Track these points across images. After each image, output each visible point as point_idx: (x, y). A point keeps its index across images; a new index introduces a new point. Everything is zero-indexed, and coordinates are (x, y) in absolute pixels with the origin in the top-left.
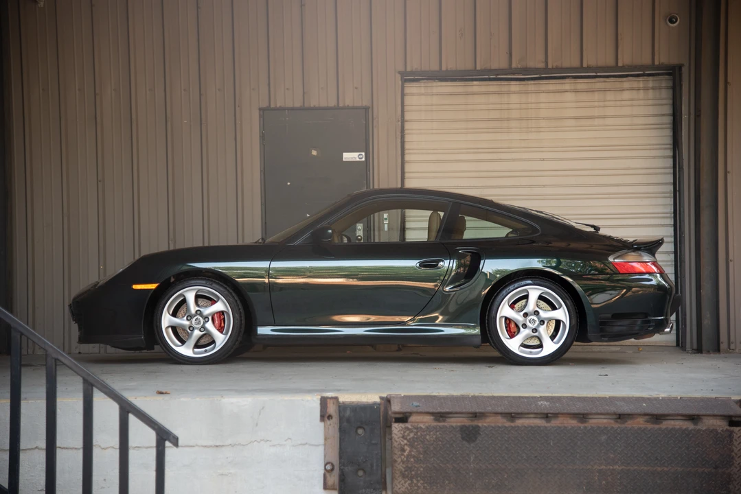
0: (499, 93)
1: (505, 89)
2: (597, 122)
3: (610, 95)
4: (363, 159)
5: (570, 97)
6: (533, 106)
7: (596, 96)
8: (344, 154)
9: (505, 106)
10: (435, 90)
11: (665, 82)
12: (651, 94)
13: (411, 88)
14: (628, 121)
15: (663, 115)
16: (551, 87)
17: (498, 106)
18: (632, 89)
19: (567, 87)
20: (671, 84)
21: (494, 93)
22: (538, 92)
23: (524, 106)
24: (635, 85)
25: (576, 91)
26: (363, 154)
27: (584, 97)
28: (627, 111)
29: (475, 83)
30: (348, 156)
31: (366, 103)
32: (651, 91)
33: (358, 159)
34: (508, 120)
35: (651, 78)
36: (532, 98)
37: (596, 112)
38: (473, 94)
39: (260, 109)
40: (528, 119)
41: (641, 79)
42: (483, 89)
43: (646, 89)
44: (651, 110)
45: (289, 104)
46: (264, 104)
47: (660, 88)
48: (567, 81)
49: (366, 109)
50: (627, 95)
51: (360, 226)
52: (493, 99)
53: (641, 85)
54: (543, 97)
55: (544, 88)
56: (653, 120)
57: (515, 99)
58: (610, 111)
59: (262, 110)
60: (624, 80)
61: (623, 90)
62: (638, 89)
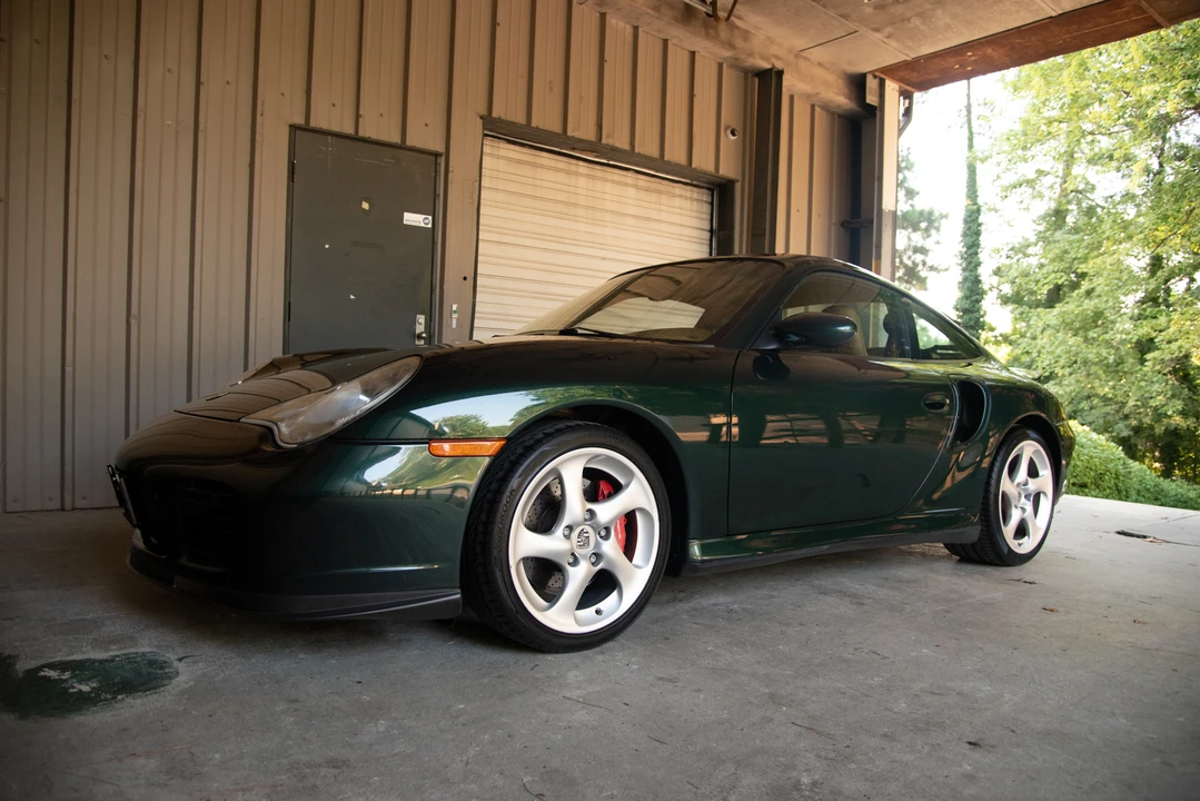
0: (568, 172)
1: (574, 168)
2: (653, 225)
3: (665, 199)
4: (430, 226)
5: (631, 192)
6: (599, 195)
7: (654, 197)
8: (406, 214)
9: (572, 189)
10: (502, 153)
11: (705, 196)
12: (695, 205)
13: (491, 147)
14: (677, 230)
15: (703, 230)
16: (616, 178)
17: (566, 188)
18: (681, 196)
19: (629, 181)
20: (710, 200)
21: (561, 170)
22: (604, 180)
24: (684, 193)
25: (636, 187)
26: (430, 218)
27: (643, 195)
28: (677, 219)
29: (545, 154)
30: (412, 219)
31: (440, 148)
32: (695, 203)
33: (423, 225)
34: (576, 205)
35: (695, 189)
36: (598, 185)
37: (654, 215)
38: (542, 167)
39: (290, 126)
40: (593, 208)
41: (689, 188)
42: (552, 163)
43: (691, 199)
44: (695, 223)
45: (335, 128)
46: (300, 120)
47: (702, 201)
48: (630, 174)
49: (437, 155)
50: (677, 202)
51: (421, 319)
52: (562, 177)
53: (688, 194)
54: (608, 187)
55: (609, 176)
56: (696, 233)
57: (582, 182)
58: (663, 216)
59: (294, 128)
60: (676, 185)
61: (674, 196)
62: (686, 198)
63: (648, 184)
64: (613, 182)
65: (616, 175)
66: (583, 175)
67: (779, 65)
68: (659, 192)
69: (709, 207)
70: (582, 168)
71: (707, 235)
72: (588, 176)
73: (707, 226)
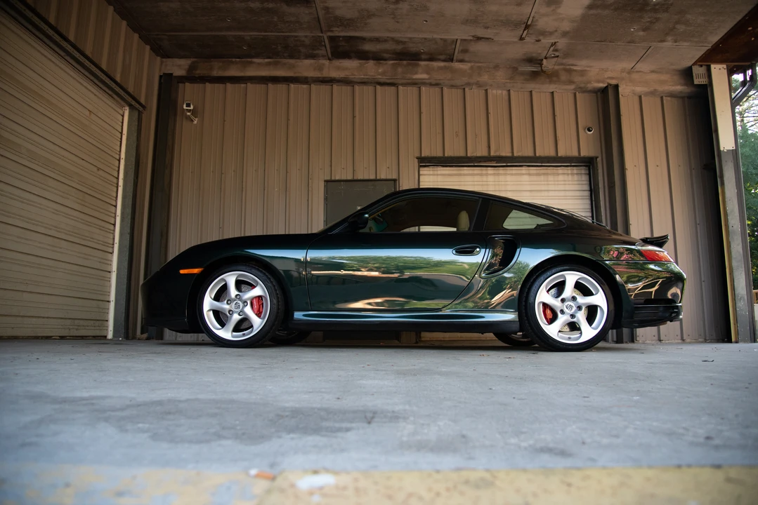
0: (481, 175)
1: (484, 172)
3: (551, 178)
5: (526, 178)
6: (503, 183)
7: (542, 178)
10: (439, 172)
11: (584, 170)
12: (576, 177)
13: (424, 171)
14: (562, 194)
15: (584, 191)
16: (514, 172)
17: (481, 183)
18: (564, 174)
19: (524, 172)
20: (588, 172)
21: (478, 174)
22: (505, 174)
23: (497, 183)
24: (566, 172)
25: (530, 174)
27: (535, 178)
28: (561, 187)
29: (465, 168)
31: (394, 177)
35: (575, 168)
36: (502, 178)
37: (543, 188)
38: (464, 175)
39: (325, 181)
41: (569, 168)
42: (471, 172)
43: (572, 174)
44: (577, 187)
45: (344, 178)
46: (328, 178)
47: (581, 174)
48: (523, 168)
49: (395, 180)
50: (561, 177)
52: (477, 178)
53: (570, 172)
54: (509, 178)
55: (508, 172)
56: (578, 193)
57: (491, 178)
58: (551, 187)
59: (326, 181)
60: (559, 168)
61: (558, 174)
62: (568, 174)
63: (538, 172)
64: (512, 174)
65: (514, 170)
66: (491, 174)
67: (614, 82)
68: (547, 174)
69: (587, 177)
70: (490, 170)
71: (587, 193)
72: (494, 174)
73: (587, 187)
